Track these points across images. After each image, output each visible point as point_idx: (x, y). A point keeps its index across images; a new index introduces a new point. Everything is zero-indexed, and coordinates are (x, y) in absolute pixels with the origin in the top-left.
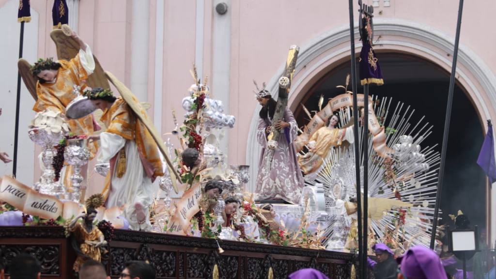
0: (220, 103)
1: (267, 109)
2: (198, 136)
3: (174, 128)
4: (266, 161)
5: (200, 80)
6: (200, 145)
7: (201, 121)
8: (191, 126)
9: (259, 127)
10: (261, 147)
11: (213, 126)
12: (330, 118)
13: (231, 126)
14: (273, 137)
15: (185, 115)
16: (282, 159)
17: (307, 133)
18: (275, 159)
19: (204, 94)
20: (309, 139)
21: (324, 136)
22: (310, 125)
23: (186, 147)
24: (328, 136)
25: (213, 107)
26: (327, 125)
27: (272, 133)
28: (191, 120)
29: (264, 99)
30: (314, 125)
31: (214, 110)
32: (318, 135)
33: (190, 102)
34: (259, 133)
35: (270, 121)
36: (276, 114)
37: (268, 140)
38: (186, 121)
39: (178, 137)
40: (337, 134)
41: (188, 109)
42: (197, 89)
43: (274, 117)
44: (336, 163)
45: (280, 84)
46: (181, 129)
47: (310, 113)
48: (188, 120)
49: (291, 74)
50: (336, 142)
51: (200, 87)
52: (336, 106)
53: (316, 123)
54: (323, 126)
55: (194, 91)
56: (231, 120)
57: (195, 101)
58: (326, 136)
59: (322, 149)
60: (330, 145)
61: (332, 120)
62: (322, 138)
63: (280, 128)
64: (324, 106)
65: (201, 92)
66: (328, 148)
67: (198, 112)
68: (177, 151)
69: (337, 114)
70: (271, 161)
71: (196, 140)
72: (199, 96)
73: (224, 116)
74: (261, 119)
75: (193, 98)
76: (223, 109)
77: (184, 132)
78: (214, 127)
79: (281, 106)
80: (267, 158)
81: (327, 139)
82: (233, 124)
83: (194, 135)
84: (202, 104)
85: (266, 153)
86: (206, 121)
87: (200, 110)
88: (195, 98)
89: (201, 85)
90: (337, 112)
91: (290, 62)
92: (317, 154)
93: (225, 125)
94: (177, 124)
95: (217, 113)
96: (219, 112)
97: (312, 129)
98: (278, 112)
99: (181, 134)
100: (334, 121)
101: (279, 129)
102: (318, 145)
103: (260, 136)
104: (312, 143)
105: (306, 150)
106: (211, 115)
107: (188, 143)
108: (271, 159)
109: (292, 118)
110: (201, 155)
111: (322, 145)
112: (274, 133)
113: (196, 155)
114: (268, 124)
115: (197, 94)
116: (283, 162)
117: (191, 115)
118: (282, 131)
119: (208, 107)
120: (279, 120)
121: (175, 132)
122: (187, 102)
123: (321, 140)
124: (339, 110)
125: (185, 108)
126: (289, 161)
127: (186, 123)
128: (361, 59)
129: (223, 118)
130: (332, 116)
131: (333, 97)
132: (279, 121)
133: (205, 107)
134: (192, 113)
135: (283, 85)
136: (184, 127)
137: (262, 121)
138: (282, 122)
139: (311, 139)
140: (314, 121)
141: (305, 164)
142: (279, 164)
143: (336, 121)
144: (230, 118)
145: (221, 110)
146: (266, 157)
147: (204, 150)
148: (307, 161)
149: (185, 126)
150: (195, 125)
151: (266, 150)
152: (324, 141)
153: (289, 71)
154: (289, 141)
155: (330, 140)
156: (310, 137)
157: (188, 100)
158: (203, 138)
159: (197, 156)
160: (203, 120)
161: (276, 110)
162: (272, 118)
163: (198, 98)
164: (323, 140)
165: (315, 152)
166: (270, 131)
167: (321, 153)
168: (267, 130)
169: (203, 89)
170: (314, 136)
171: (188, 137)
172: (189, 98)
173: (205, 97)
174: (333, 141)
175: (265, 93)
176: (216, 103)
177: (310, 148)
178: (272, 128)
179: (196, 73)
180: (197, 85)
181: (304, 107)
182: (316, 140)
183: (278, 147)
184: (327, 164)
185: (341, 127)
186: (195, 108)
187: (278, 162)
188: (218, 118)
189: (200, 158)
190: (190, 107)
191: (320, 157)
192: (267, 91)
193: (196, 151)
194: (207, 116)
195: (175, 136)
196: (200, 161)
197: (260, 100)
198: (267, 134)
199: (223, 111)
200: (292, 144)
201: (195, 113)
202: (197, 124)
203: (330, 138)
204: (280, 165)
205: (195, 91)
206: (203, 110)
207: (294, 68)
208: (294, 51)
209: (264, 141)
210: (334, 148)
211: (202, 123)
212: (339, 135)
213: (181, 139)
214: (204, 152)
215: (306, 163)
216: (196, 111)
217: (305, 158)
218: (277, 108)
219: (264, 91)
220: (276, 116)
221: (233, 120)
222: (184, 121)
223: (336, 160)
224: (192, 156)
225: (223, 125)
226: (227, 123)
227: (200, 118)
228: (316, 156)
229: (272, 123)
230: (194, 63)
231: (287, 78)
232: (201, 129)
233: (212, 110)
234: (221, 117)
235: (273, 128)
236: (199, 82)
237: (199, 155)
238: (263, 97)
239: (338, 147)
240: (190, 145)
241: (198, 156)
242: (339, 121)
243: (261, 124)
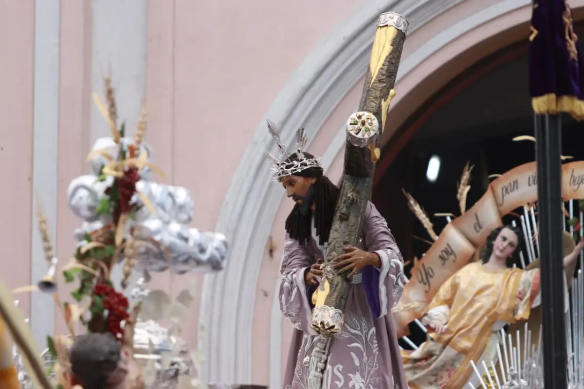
0: (182, 195)
1: (310, 211)
2: (119, 295)
3: (46, 274)
4: (306, 369)
5: (123, 127)
6: (123, 323)
7: (128, 251)
8: (95, 266)
9: (284, 267)
10: (292, 327)
11: (161, 264)
12: (493, 235)
13: (215, 265)
14: (329, 296)
15: (78, 231)
16: (357, 362)
17: (422, 281)
18: (333, 366)
19: (137, 169)
20: (428, 301)
21: (474, 291)
22: (431, 258)
23: (82, 331)
24: (487, 292)
25: (162, 206)
26: (486, 260)
27: (327, 285)
28: (96, 249)
29: (300, 180)
30: (442, 258)
31: (166, 217)
32: (455, 287)
33: (92, 193)
34: (286, 284)
35: (319, 247)
36: (336, 225)
37: (312, 306)
38: (83, 250)
39: (57, 300)
40: (516, 284)
41: (85, 213)
42: (115, 154)
43: (333, 234)
44: (513, 377)
45: (349, 135)
46: (66, 274)
47: (432, 219)
48: (86, 246)
49: (383, 102)
50: (514, 311)
51: (125, 148)
52: (511, 200)
53: (448, 252)
54: (472, 260)
55: (105, 160)
56: (217, 249)
57: (108, 191)
58: (479, 292)
59: (470, 330)
60: (493, 318)
61: (498, 243)
62: (469, 299)
63: (351, 270)
64: (474, 198)
65: (128, 162)
66: (488, 329)
67: (116, 221)
68: (56, 342)
69: (514, 223)
70: (322, 371)
71: (111, 309)
72: (120, 174)
73: (194, 234)
74: (290, 242)
75: (102, 180)
76: (192, 214)
77: (76, 285)
78: (163, 269)
79: (353, 203)
80: (311, 360)
81: (485, 302)
82: (223, 258)
83: (107, 294)
84: (129, 198)
85: (306, 346)
86: (142, 250)
87: (123, 217)
88: (109, 182)
89: (127, 141)
90: (511, 217)
91: (380, 65)
92: (453, 347)
93: (199, 263)
94: (55, 260)
95: (175, 227)
96: (179, 221)
97: (438, 271)
98: (344, 218)
99: (66, 290)
100: (505, 244)
101: (346, 272)
102: (457, 320)
103: (289, 293)
104: (438, 314)
105: (417, 334)
106: (157, 232)
107: (88, 316)
108: (321, 365)
109: (385, 237)
110: (127, 354)
111: (470, 320)
112: (331, 283)
113: (112, 353)
114: (311, 258)
115: (116, 169)
116: (358, 375)
117: (96, 232)
118: (357, 279)
119: (148, 207)
120: (345, 243)
121: (47, 285)
122: (83, 193)
123: (465, 304)
124: (520, 210)
125: (76, 210)
126: (378, 372)
127: (82, 257)
128: (535, 32)
129: (191, 243)
130: (499, 230)
131: (502, 171)
132: (347, 247)
133: (137, 207)
134: (98, 225)
135: (360, 136)
136: (74, 269)
137: (295, 248)
138: (357, 250)
139: (434, 301)
140: (443, 246)
141: (417, 376)
142: (348, 380)
143: (511, 244)
144: (212, 240)
145: (184, 217)
146: (306, 359)
147: (136, 337)
148: (423, 368)
149: (81, 266)
150: (109, 263)
151: (305, 336)
152: (477, 305)
153: (378, 94)
154: (377, 310)
155: (495, 305)
156: (429, 296)
157: (84, 187)
158: (132, 304)
159: (114, 358)
160: (132, 247)
161: (338, 214)
162: (324, 238)
163: (117, 181)
164: (471, 304)
165: (448, 342)
166: (318, 278)
167: (465, 344)
168: (310, 275)
169: (133, 152)
170: (444, 291)
171: (87, 300)
172: (89, 180)
173: (138, 179)
174: (504, 307)
175: (305, 161)
176: (171, 195)
177: (432, 330)
178: (327, 267)
179: (112, 105)
180: (116, 141)
181: (412, 202)
182: (449, 302)
183: (343, 327)
184: (486, 378)
185: (527, 262)
186: (108, 212)
187: (345, 373)
188: (178, 242)
189: (126, 363)
190: (91, 208)
191: (463, 357)
192: (308, 156)
193: (113, 342)
194: (145, 234)
195: (47, 298)
196: (125, 372)
197: (288, 182)
198: (311, 288)
199: (190, 219)
200: (385, 317)
201: (106, 228)
202: (115, 259)
203: (494, 298)
204: (351, 384)
205: (110, 158)
206: (134, 219)
207: (392, 87)
208: (391, 33)
209: (302, 307)
210: (506, 328)
211: (130, 257)
212: (520, 289)
213: (66, 305)
214: (136, 346)
215: (420, 374)
216: (111, 219)
217: (415, 361)
218: (342, 208)
219: (301, 156)
220: (337, 232)
221: (223, 249)
222: (74, 252)
223: (515, 368)
224: (102, 358)
225: (193, 263)
226: (204, 257)
227: (124, 241)
228: (450, 352)
229: (325, 253)
230: (107, 76)
231: (373, 117)
232: (127, 275)
233: (160, 218)
234: (186, 240)
235: (329, 269)
236: (122, 134)
237: (123, 355)
238: (298, 174)
239: (520, 324)
240: (96, 324)
241: (119, 358)
242: (521, 245)
243: (290, 256)
